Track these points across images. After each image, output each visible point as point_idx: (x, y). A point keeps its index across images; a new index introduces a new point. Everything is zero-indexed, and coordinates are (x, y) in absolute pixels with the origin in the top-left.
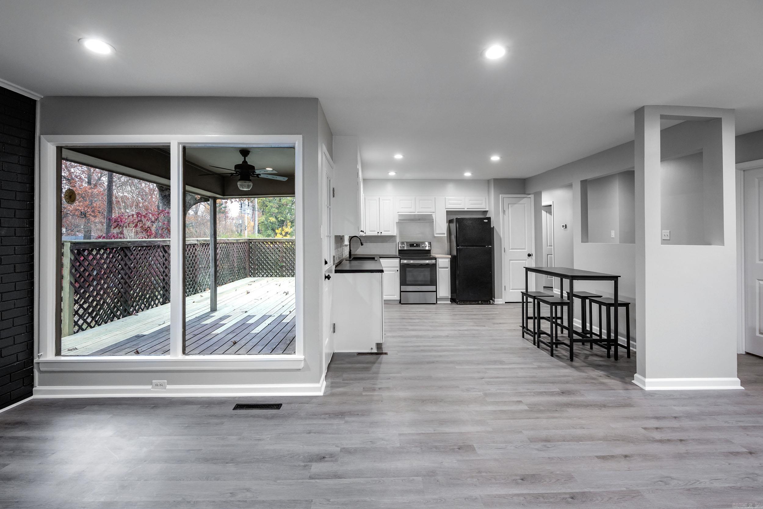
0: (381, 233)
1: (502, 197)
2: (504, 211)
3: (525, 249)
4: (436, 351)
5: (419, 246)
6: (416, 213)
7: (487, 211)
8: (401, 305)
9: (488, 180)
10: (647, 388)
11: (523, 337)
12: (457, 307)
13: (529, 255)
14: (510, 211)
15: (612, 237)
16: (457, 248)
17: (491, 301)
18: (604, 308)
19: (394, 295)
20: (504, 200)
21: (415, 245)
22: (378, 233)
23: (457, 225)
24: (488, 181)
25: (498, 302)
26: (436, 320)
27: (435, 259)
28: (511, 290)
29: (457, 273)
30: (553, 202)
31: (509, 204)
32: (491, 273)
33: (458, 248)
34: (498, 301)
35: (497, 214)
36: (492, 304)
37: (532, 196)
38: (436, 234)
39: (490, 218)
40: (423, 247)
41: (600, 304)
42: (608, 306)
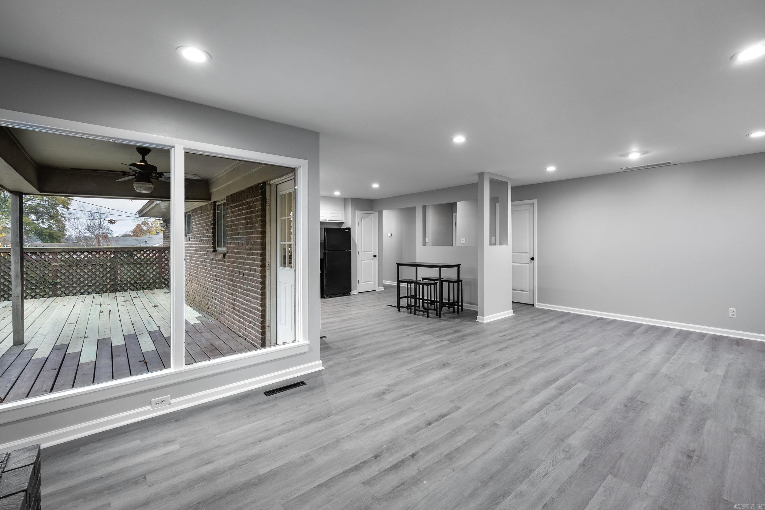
1: (357, 212)
2: (359, 223)
3: (372, 252)
4: (354, 329)
7: (343, 223)
9: (345, 199)
10: (485, 322)
11: (399, 311)
13: (375, 256)
14: (362, 223)
17: (349, 293)
18: (451, 284)
20: (359, 214)
23: (326, 234)
24: (348, 200)
25: (354, 293)
28: (362, 282)
31: (361, 218)
33: (326, 252)
35: (354, 225)
36: (349, 295)
37: (377, 213)
39: (349, 228)
42: (454, 282)
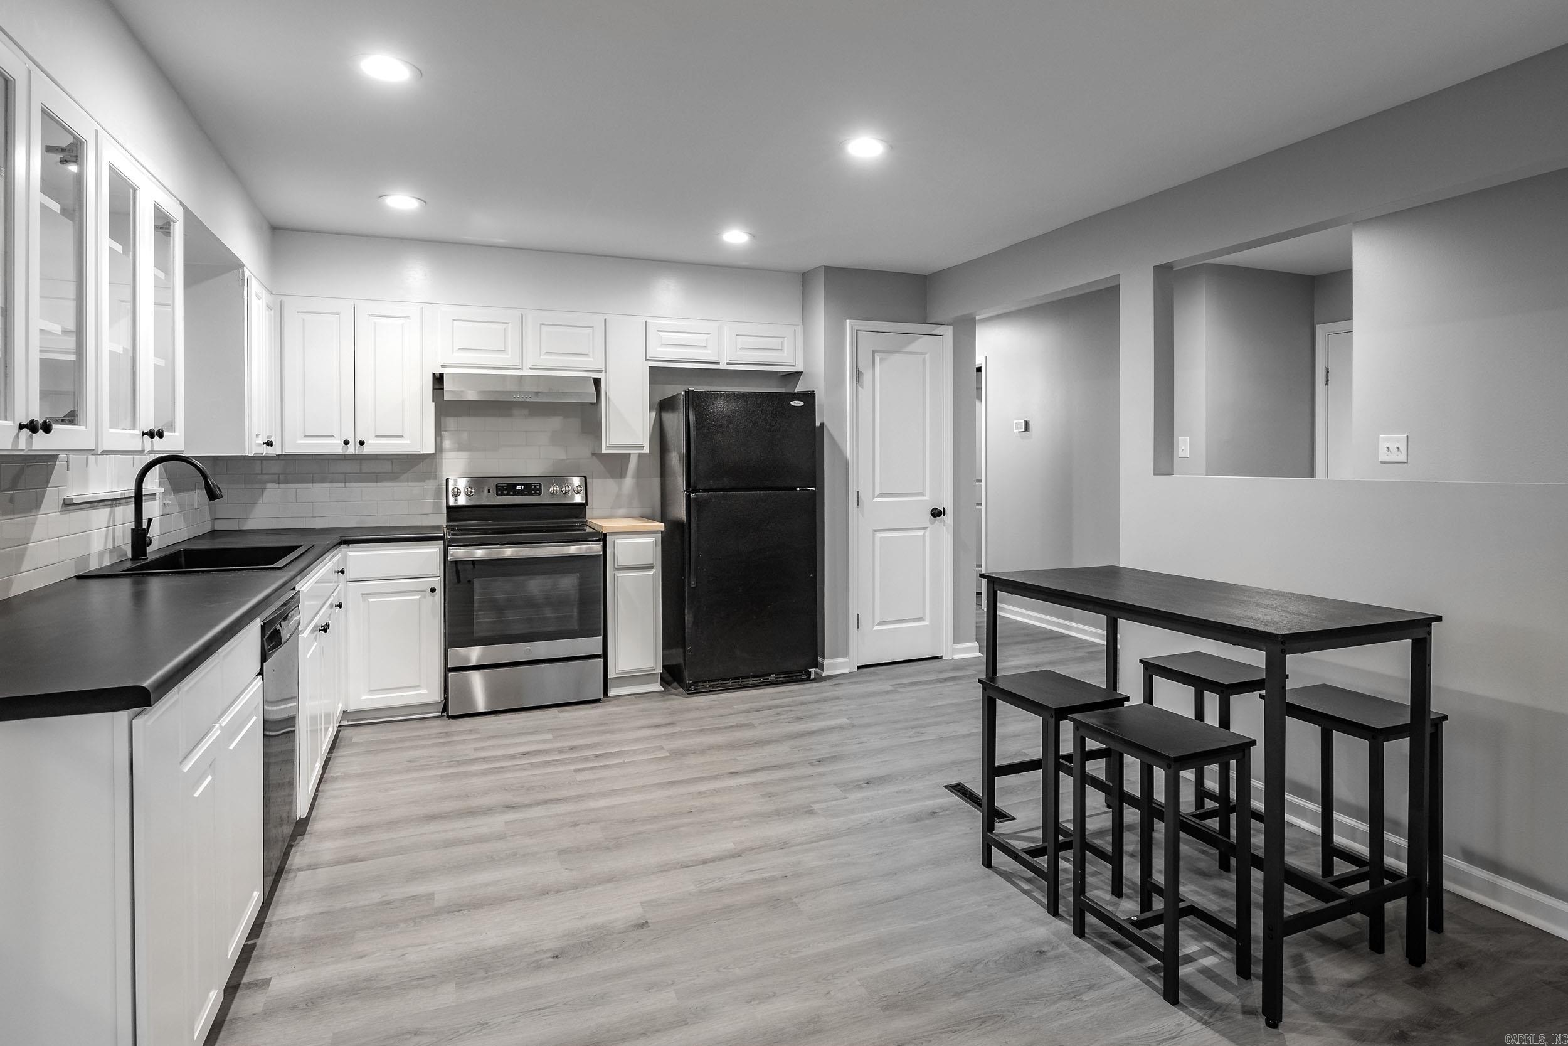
0: (362, 443)
1: (850, 323)
2: (858, 372)
3: (924, 496)
5: (536, 490)
6: (526, 372)
7: (801, 373)
8: (448, 722)
9: (803, 274)
11: (987, 862)
12: (689, 710)
13: (937, 513)
14: (879, 374)
15: (1181, 454)
16: (688, 498)
17: (812, 670)
19: (417, 687)
20: (859, 335)
21: (519, 487)
22: (346, 443)
23: (692, 417)
24: (805, 278)
25: (835, 669)
26: (593, 804)
27: (603, 538)
28: (877, 625)
29: (689, 583)
30: (986, 357)
31: (874, 352)
32: (815, 576)
33: (693, 495)
34: (835, 666)
35: (835, 381)
36: (815, 680)
37: (948, 331)
38: (608, 447)
39: (811, 395)
40: (553, 494)
41: (1329, 725)
